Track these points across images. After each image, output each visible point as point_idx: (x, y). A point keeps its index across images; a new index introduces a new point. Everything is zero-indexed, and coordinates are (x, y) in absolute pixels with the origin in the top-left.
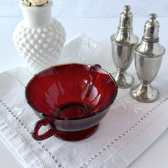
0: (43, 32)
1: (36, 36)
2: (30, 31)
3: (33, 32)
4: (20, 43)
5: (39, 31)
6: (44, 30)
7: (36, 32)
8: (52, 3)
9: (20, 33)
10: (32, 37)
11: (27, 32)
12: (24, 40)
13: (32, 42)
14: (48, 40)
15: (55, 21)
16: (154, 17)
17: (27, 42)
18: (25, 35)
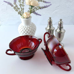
0: (28, 27)
1: (26, 29)
2: (24, 27)
3: (25, 27)
4: (21, 31)
5: (27, 27)
6: (29, 26)
7: (26, 27)
8: (31, 17)
9: (20, 28)
10: (24, 29)
11: (23, 27)
12: (22, 30)
13: (24, 30)
14: (30, 30)
15: (33, 23)
16: (61, 20)
17: (23, 30)
18: (22, 28)
